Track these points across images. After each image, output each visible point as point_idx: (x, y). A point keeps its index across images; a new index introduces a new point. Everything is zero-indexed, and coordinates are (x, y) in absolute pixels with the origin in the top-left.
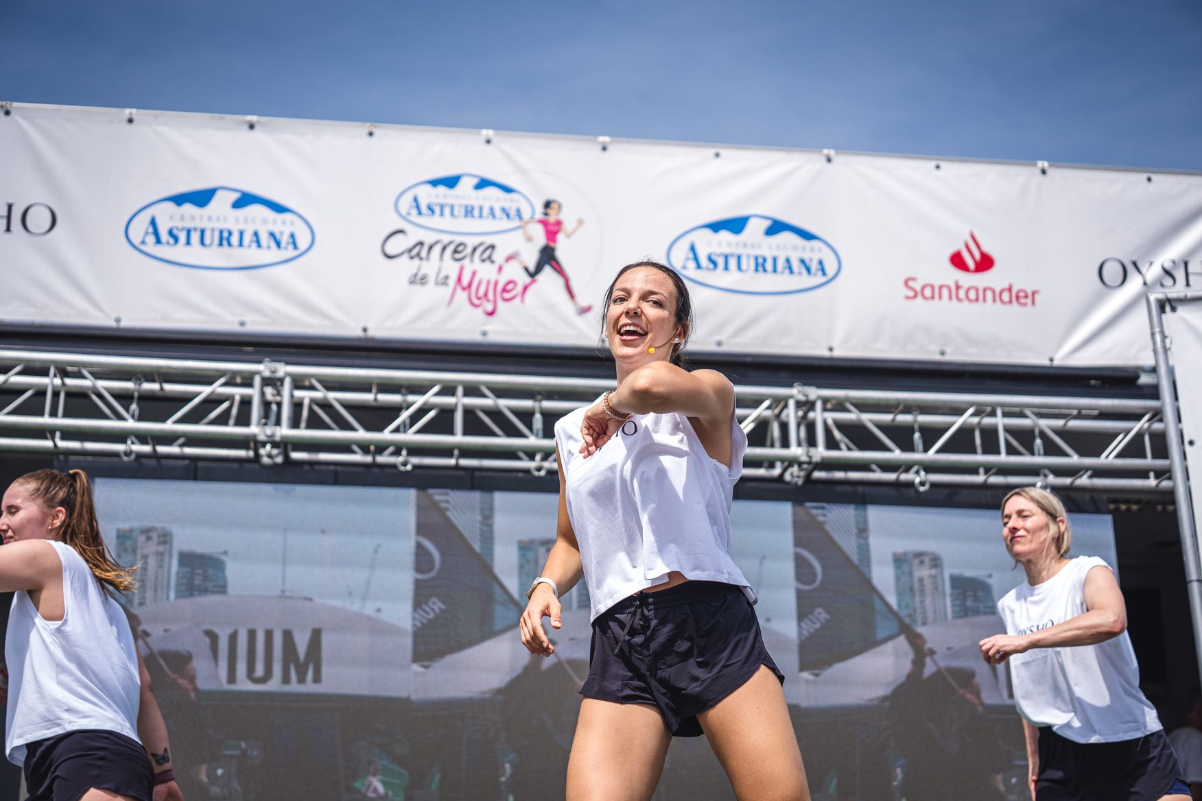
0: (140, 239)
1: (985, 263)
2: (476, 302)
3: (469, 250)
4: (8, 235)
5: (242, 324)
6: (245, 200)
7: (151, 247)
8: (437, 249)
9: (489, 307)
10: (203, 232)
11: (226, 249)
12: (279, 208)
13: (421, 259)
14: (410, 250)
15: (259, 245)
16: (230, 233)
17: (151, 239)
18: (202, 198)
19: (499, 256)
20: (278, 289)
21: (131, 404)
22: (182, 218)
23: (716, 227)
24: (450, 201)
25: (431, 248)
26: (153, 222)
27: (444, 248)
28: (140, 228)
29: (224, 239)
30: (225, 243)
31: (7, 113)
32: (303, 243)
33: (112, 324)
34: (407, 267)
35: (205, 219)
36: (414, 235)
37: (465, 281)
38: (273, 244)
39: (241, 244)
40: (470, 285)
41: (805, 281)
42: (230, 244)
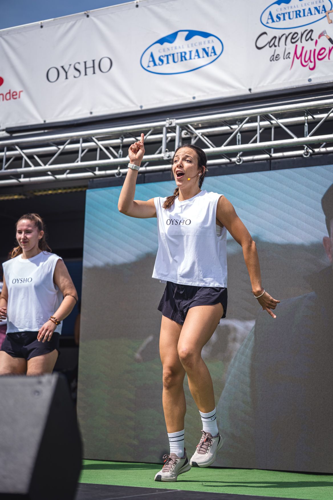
0: (147, 66)
2: (305, 64)
3: (299, 35)
4: (94, 75)
5: (194, 98)
6: (191, 34)
7: (152, 68)
8: (284, 38)
9: (312, 65)
10: (173, 55)
11: (184, 62)
12: (206, 35)
13: (275, 46)
14: (270, 43)
15: (199, 57)
16: (185, 53)
17: (152, 64)
19: (315, 36)
21: (119, 150)
22: (164, 50)
24: (288, 11)
25: (280, 39)
26: (152, 55)
27: (286, 38)
28: (146, 59)
30: (183, 59)
31: (88, 16)
32: (218, 51)
33: (139, 109)
34: (268, 52)
35: (174, 48)
36: (272, 33)
37: (298, 54)
38: (205, 55)
39: (190, 58)
40: (301, 55)
42: (186, 59)
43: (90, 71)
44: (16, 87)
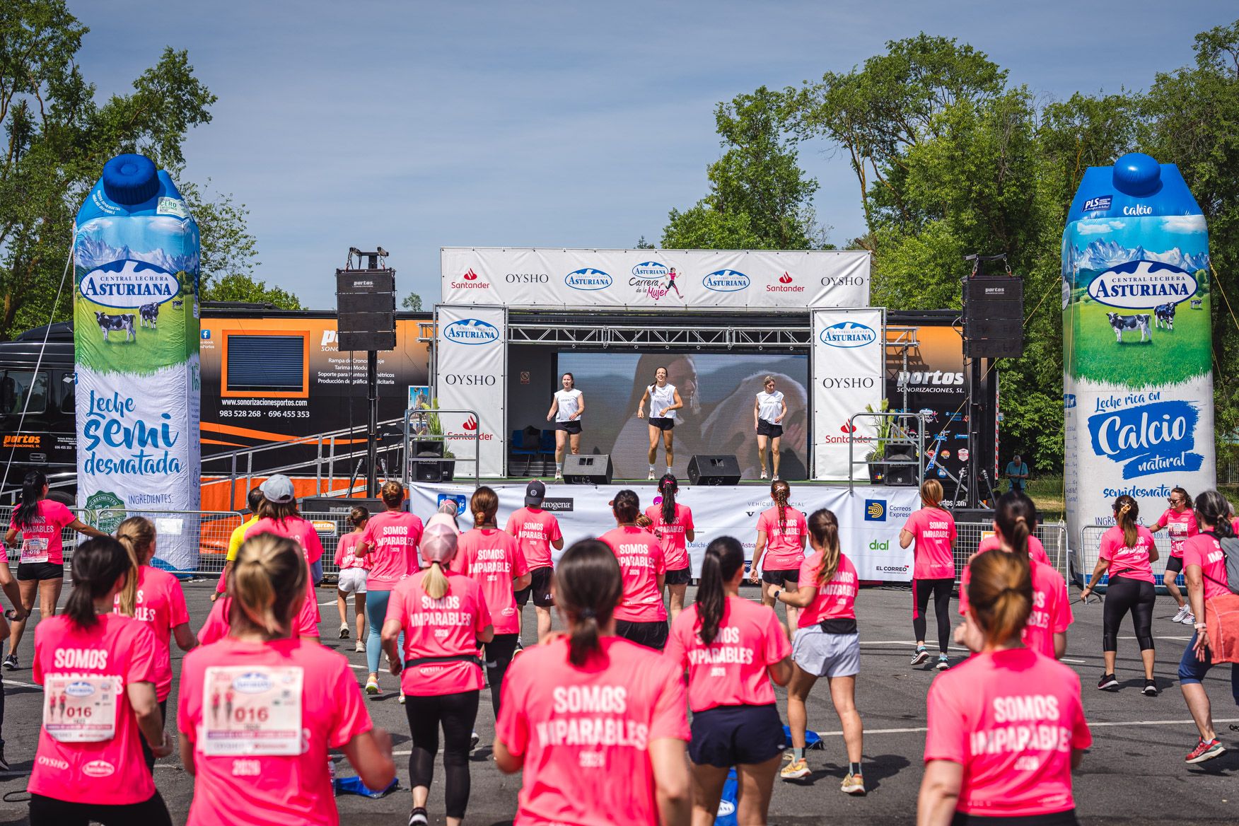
0: (569, 283)
1: (790, 280)
6: (594, 272)
7: (572, 286)
10: (584, 280)
11: (590, 285)
12: (603, 274)
15: (599, 283)
17: (572, 283)
18: (584, 271)
20: (603, 294)
22: (579, 277)
23: (716, 273)
26: (572, 278)
28: (568, 280)
29: (590, 282)
31: (534, 251)
32: (609, 282)
34: (636, 287)
35: (585, 277)
36: (638, 279)
38: (602, 283)
39: (594, 283)
41: (740, 287)
43: (534, 280)
44: (485, 281)
